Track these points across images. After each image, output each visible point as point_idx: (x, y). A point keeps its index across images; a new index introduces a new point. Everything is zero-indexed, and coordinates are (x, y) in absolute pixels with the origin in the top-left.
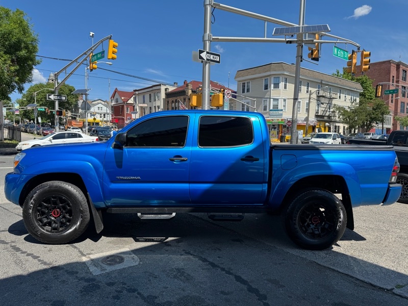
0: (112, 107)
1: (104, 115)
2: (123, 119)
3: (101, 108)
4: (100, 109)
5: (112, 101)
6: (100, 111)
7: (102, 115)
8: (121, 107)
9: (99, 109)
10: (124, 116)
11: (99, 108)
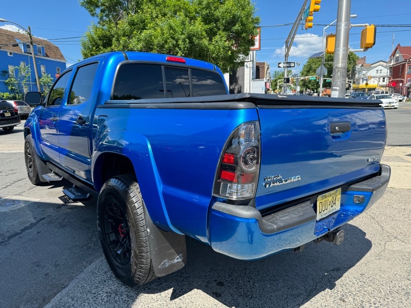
0: (390, 68)
1: (384, 78)
2: (402, 82)
3: (381, 70)
4: (379, 71)
5: (391, 60)
6: (379, 74)
7: (382, 79)
8: (401, 66)
9: (377, 73)
10: (403, 78)
11: (377, 71)
